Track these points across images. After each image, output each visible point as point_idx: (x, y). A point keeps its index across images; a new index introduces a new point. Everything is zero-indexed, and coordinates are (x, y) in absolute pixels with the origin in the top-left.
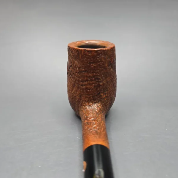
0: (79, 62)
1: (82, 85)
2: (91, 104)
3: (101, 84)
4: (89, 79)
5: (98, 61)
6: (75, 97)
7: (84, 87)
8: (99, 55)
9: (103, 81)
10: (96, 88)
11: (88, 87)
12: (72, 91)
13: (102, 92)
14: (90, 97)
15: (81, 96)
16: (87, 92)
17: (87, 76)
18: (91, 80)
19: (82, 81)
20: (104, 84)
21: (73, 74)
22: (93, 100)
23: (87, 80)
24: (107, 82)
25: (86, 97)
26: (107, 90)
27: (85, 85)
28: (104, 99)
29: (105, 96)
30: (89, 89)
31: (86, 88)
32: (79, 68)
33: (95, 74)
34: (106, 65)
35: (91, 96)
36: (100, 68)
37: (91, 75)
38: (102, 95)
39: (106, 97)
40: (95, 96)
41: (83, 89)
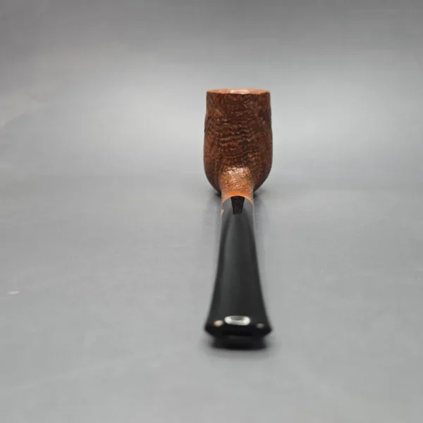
0: (220, 111)
1: (224, 142)
2: (235, 168)
3: (249, 140)
4: (233, 133)
5: (245, 109)
6: (214, 160)
7: (226, 145)
8: (246, 100)
9: (251, 136)
10: (241, 146)
11: (231, 143)
12: (210, 153)
13: (250, 153)
14: (234, 159)
15: (221, 158)
16: (230, 151)
17: (230, 129)
18: (236, 134)
19: (224, 136)
20: (252, 141)
21: (212, 128)
22: (237, 163)
23: (231, 135)
24: (258, 139)
25: (228, 159)
26: (258, 151)
27: (227, 141)
28: (253, 162)
29: (254, 159)
30: (234, 147)
31: (229, 146)
32: (220, 118)
33: (240, 126)
34: (256, 115)
35: (235, 157)
36: (248, 117)
37: (235, 127)
38: (250, 156)
39: (256, 160)
40: (240, 157)
41: (225, 148)
